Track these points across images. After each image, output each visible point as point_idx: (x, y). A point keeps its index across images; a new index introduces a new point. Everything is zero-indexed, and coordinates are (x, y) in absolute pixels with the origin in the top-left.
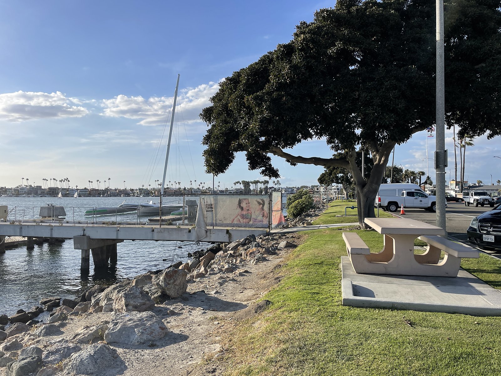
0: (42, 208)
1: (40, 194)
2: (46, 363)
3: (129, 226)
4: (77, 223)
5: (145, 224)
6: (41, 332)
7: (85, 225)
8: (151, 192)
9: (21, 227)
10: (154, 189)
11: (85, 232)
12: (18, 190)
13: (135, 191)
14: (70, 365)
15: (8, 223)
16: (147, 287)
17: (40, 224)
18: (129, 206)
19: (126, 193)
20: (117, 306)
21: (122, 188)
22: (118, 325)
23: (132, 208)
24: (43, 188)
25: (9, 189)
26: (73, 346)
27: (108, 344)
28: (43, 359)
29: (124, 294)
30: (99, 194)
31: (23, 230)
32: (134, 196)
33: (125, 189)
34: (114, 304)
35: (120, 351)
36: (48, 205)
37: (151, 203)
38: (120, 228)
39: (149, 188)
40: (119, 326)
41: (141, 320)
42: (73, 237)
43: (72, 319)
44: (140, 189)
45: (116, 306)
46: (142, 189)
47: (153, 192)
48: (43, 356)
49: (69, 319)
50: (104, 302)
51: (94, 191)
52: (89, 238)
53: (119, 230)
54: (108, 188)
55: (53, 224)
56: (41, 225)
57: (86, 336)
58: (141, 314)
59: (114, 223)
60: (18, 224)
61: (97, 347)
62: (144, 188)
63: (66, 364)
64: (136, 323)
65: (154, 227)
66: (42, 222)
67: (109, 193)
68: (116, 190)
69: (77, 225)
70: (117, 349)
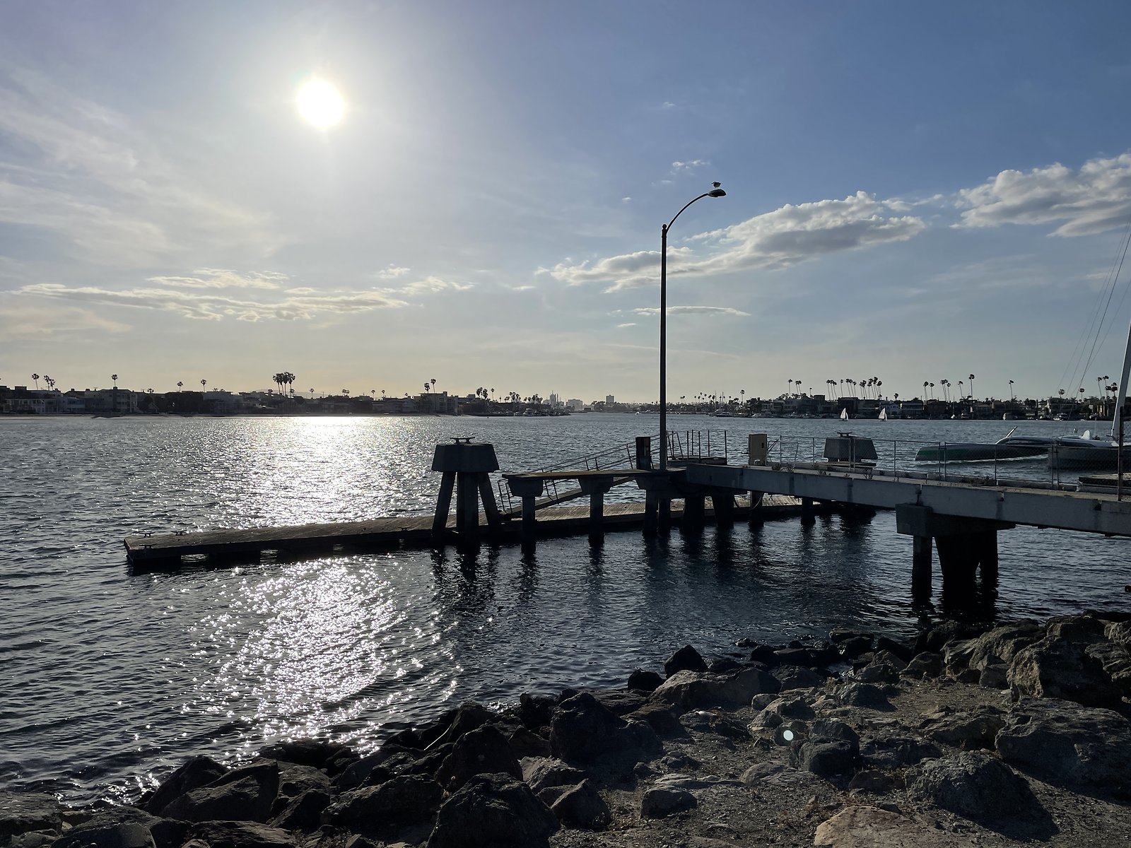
0: (829, 441)
1: (822, 413)
2: (868, 761)
3: (1029, 492)
4: (902, 477)
5: (1073, 489)
6: (848, 696)
7: (921, 482)
8: (1087, 409)
9: (792, 477)
10: (1093, 400)
11: (922, 497)
12: (781, 404)
13: (1040, 406)
14: (920, 782)
15: (769, 468)
16: (1095, 649)
17: (828, 473)
18: (1027, 442)
19: (1015, 410)
20: (1018, 677)
21: (1004, 397)
22: (1029, 723)
23: (1035, 447)
24: (827, 399)
25: (767, 402)
26: (923, 744)
27: (1004, 760)
28: (862, 752)
29: (1036, 653)
30: (946, 412)
31: (796, 483)
32: (1036, 417)
33: (1013, 400)
34: (1010, 672)
35: (1036, 785)
36: (841, 434)
37: (1086, 436)
38: (1005, 493)
39: (1080, 398)
40: (1032, 727)
41: (1089, 725)
42: (894, 506)
43: (909, 684)
44: (1053, 401)
45: (1015, 677)
46: (1061, 400)
47: (1091, 407)
48: (862, 747)
49: (903, 682)
50: (980, 663)
51: (936, 407)
52: (929, 510)
53: (1002, 499)
54: (970, 399)
55: (853, 476)
56: (830, 476)
57: (952, 728)
58: (1090, 713)
59: (989, 482)
60: (785, 470)
61: (981, 760)
62: (1064, 397)
63: (912, 779)
64: (1077, 730)
65: (1100, 497)
66: (830, 469)
67: (971, 411)
68: (988, 402)
69: (902, 480)
70: (1029, 779)
